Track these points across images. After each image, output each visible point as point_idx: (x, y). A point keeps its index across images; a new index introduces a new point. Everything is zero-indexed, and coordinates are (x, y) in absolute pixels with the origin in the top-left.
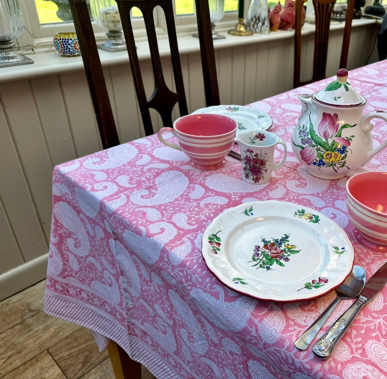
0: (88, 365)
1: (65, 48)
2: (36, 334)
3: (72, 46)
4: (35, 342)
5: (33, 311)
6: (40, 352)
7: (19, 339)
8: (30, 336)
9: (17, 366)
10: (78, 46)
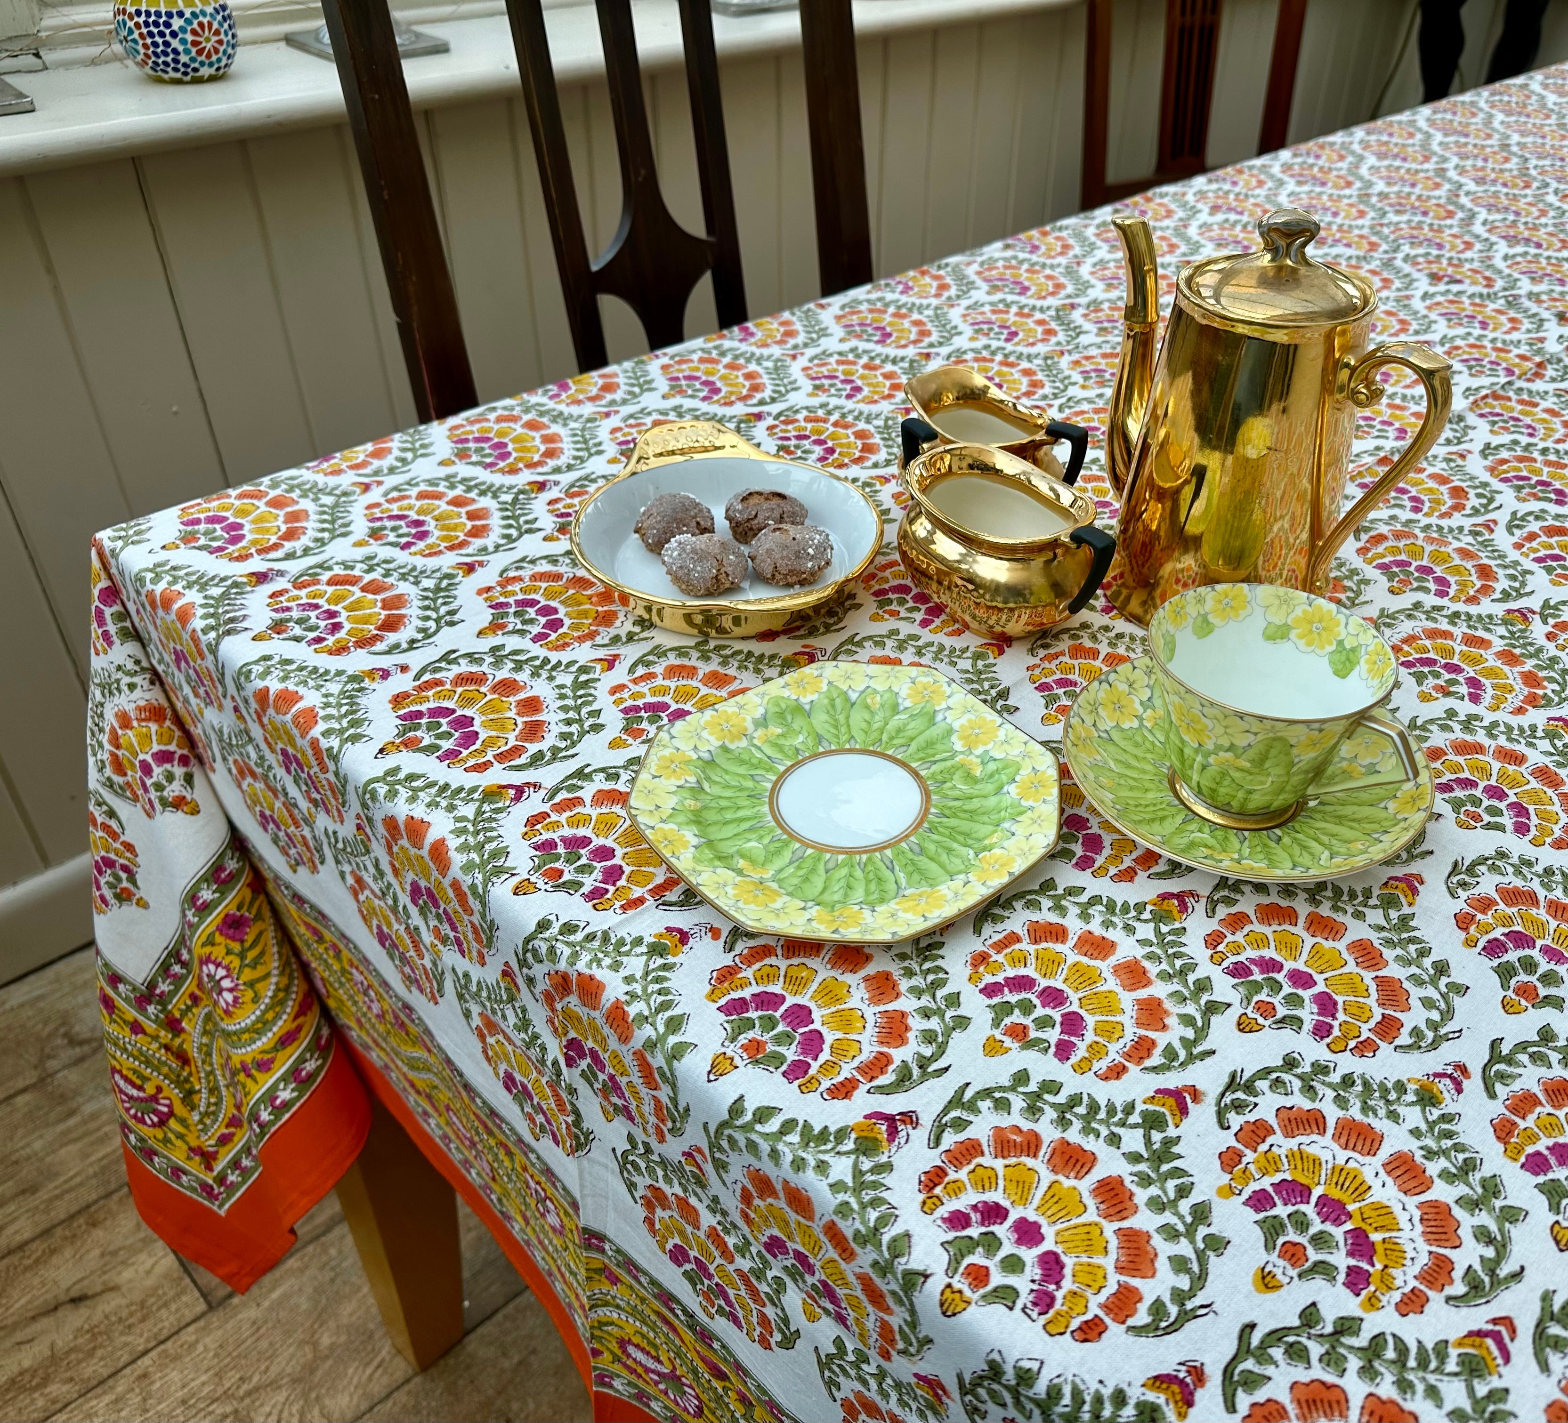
1: (159, 50)
2: (92, 1125)
3: (183, 41)
4: (87, 1156)
5: (81, 1043)
6: (102, 1191)
7: (29, 1145)
8: (69, 1131)
9: (18, 1239)
10: (208, 40)
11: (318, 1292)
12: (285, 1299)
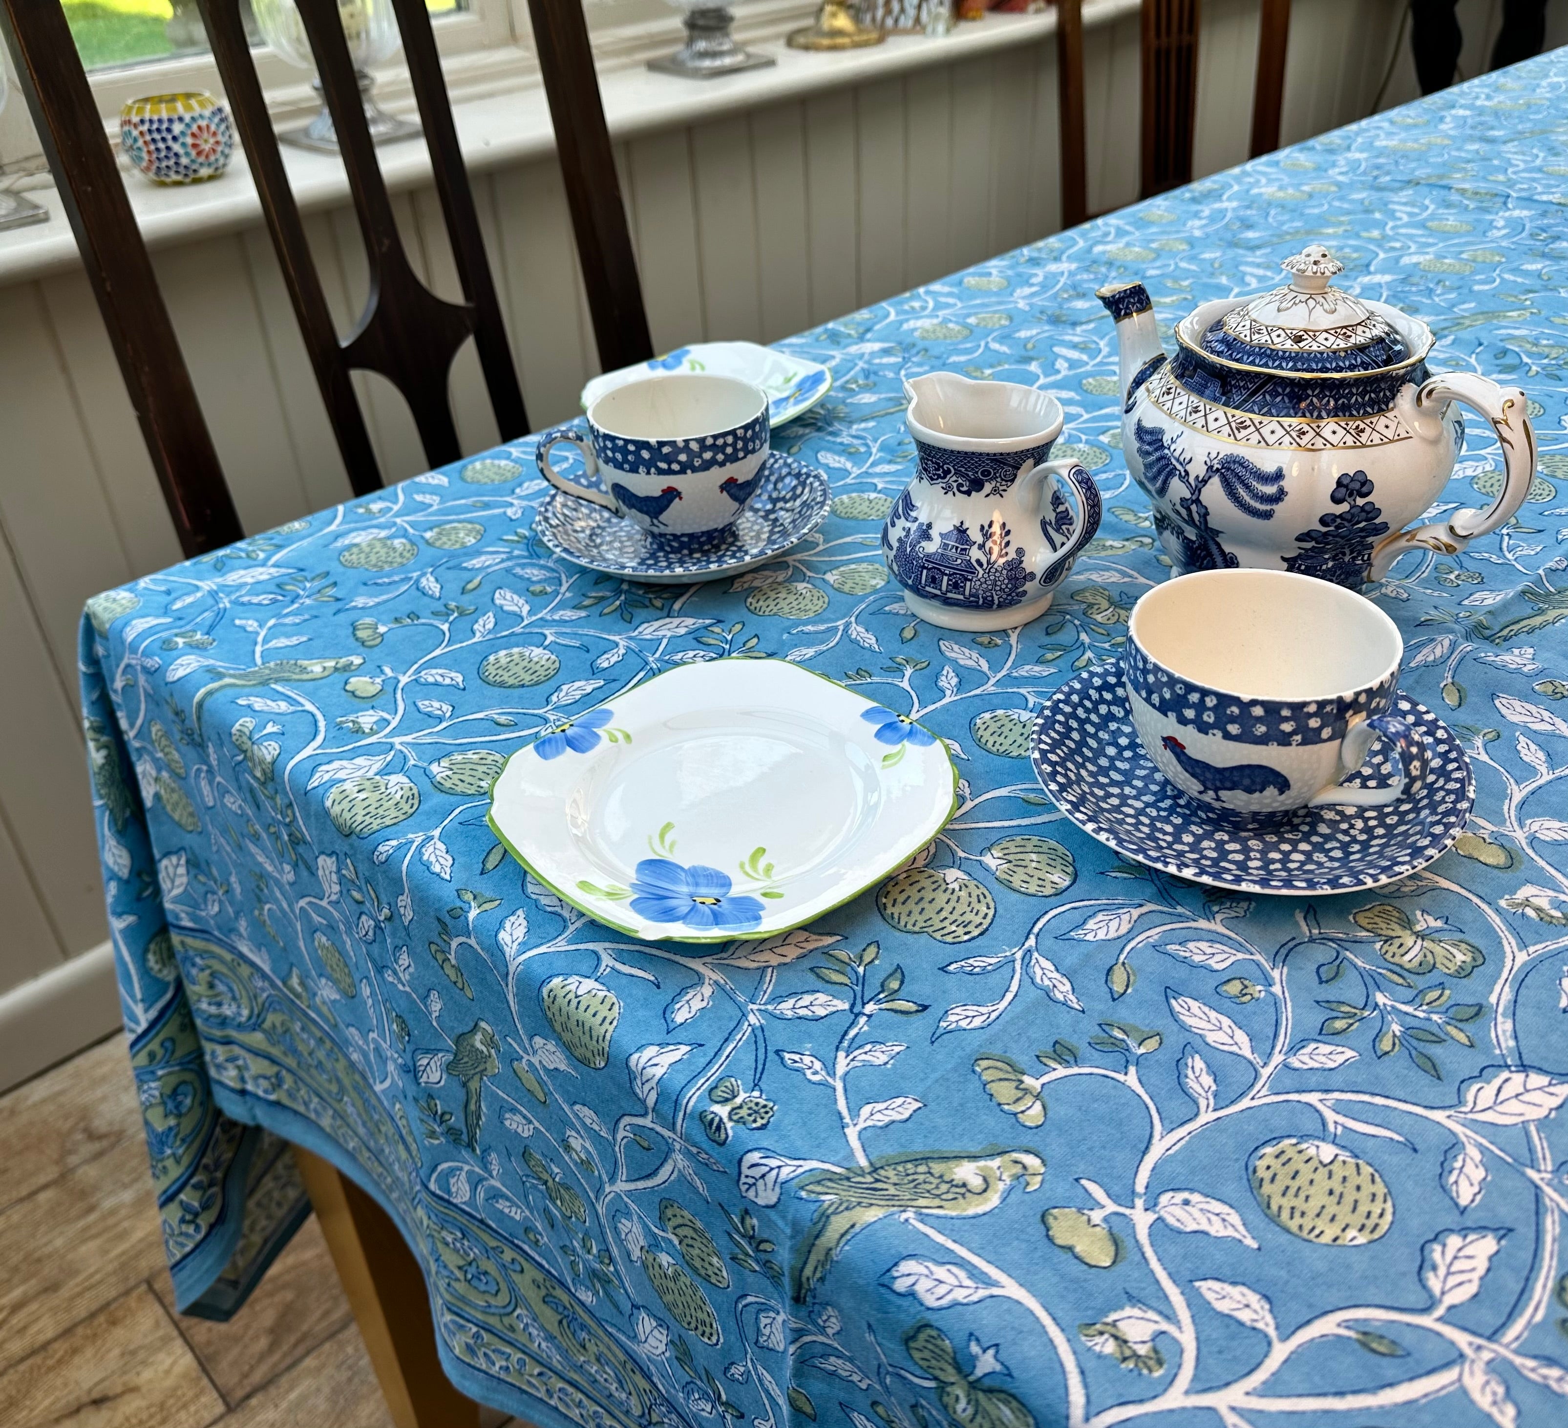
0: (292, 1339)
1: (162, 155)
2: (111, 1221)
3: (184, 145)
4: (107, 1252)
5: (100, 1137)
6: (122, 1288)
7: (50, 1242)
8: (88, 1227)
9: (42, 1338)
10: (206, 142)
11: (336, 1391)
12: (303, 1399)
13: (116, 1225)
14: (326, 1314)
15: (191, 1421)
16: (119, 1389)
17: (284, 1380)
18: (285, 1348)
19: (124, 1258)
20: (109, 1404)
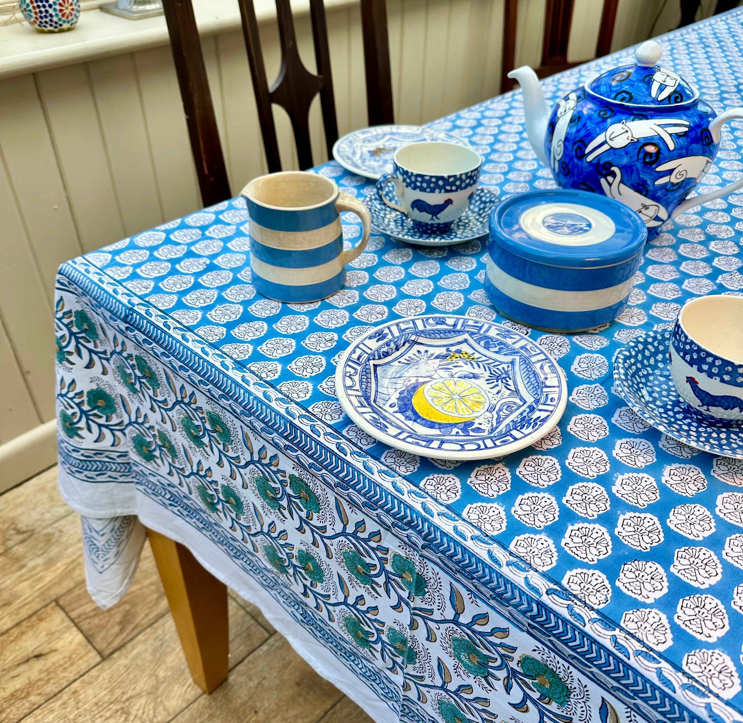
0: (132, 626)
1: (43, 15)
2: (33, 572)
3: (55, 10)
4: (34, 587)
5: (23, 533)
6: (43, 604)
7: (4, 582)
8: (22, 575)
10: (67, 8)
11: (155, 651)
12: (139, 654)
13: (37, 574)
14: (147, 615)
15: (86, 664)
16: (47, 650)
17: (129, 646)
18: (128, 631)
19: (42, 590)
20: (42, 658)
